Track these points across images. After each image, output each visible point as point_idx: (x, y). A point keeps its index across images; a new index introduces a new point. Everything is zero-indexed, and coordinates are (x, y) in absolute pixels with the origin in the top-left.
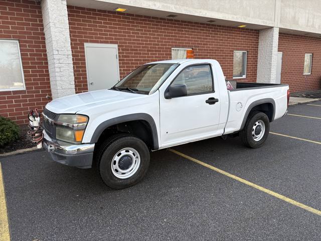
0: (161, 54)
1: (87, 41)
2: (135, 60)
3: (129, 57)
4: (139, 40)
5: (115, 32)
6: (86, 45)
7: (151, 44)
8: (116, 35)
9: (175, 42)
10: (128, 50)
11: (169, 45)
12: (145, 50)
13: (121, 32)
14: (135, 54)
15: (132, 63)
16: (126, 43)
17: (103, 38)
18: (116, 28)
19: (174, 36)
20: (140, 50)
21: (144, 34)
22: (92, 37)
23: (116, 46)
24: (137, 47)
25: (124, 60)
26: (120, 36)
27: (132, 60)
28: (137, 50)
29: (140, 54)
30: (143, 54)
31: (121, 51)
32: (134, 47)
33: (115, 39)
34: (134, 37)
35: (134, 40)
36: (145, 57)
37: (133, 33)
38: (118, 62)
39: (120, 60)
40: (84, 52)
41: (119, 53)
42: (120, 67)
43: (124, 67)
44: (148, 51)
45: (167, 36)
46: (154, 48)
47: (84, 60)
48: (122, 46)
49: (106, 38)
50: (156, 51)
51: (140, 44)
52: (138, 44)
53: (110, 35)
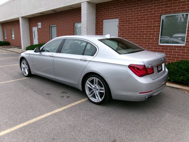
0: (149, 22)
1: (104, 19)
2: (128, 28)
3: (124, 26)
4: (132, 14)
5: (118, 11)
6: (104, 21)
7: (141, 15)
8: (118, 13)
9: (164, 10)
10: (124, 21)
11: (158, 13)
12: (136, 20)
13: (121, 11)
14: (128, 23)
15: (126, 30)
16: (123, 17)
17: (111, 16)
18: (119, 9)
19: (165, 5)
20: (132, 21)
21: (136, 9)
22: (107, 17)
23: (118, 20)
24: (130, 18)
25: (121, 28)
26: (120, 13)
27: (126, 28)
28: (130, 21)
29: (132, 23)
30: (134, 23)
31: (120, 22)
32: (128, 19)
33: (118, 16)
34: (129, 12)
35: (128, 14)
36: (135, 25)
37: (128, 10)
38: (118, 29)
39: (119, 28)
40: (103, 25)
41: (119, 24)
42: (119, 32)
43: (121, 32)
44: (138, 20)
45: (157, 6)
46: (143, 17)
47: (102, 29)
48: (121, 19)
49: (113, 16)
50: (144, 20)
51: (133, 16)
52: (131, 16)
53: (115, 14)
